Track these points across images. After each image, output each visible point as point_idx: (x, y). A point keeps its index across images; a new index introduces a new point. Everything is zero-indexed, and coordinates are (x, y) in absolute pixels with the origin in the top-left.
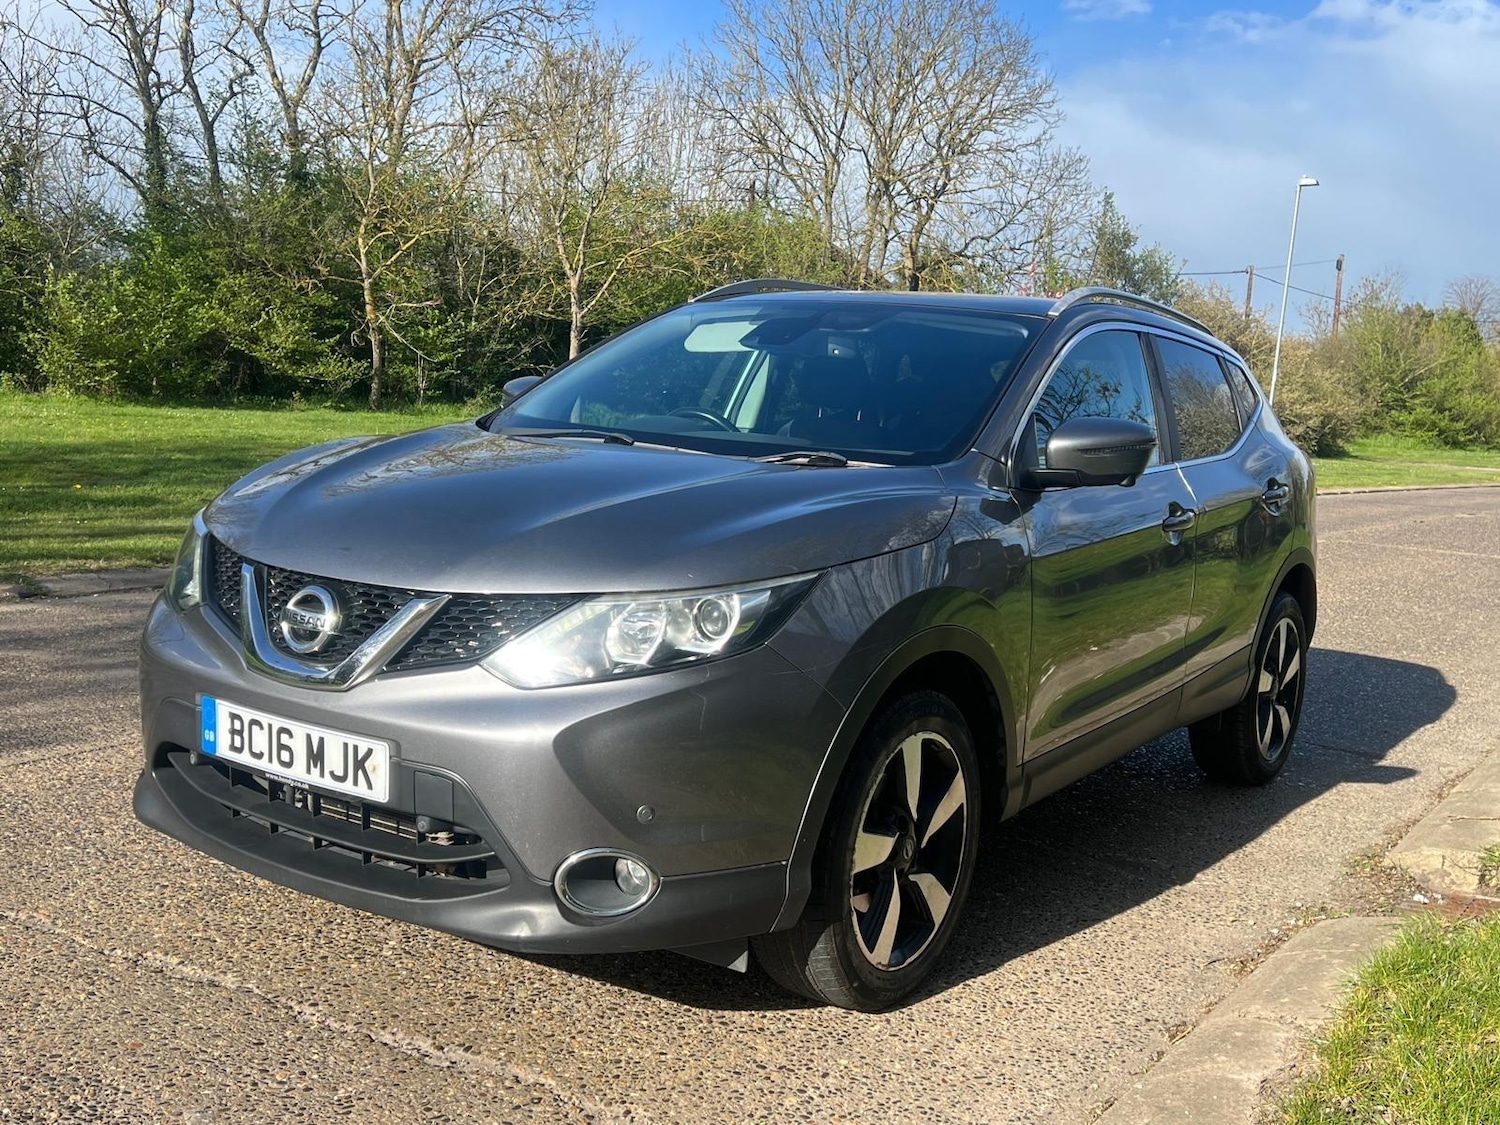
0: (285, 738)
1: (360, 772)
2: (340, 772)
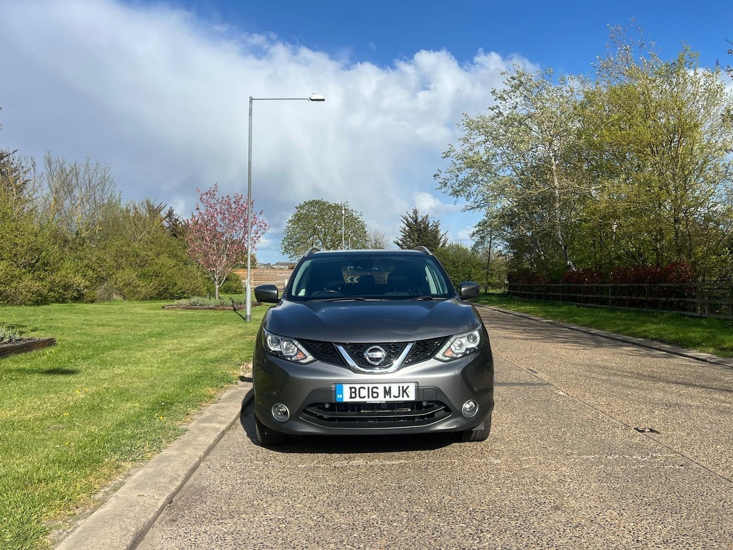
0: (375, 390)
1: (405, 394)
2: (397, 395)
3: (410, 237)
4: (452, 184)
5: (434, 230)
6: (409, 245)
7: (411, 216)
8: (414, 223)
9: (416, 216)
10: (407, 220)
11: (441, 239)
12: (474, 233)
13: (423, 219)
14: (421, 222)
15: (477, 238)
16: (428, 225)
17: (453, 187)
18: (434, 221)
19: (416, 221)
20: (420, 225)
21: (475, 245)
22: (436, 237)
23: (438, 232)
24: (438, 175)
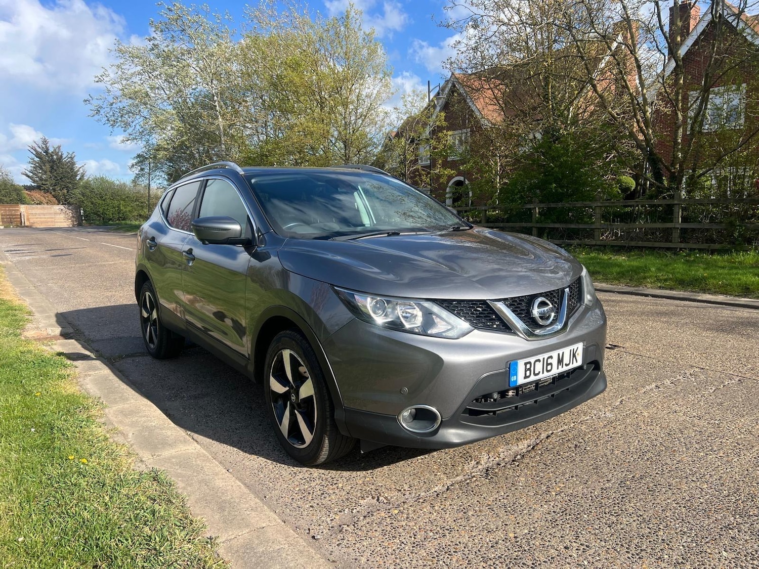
0: (549, 361)
2: (568, 362)
3: (41, 169)
4: (106, 113)
5: (69, 162)
6: (41, 177)
7: (40, 146)
8: (44, 154)
9: (46, 146)
10: (35, 150)
11: (78, 171)
12: (133, 165)
13: (55, 150)
14: (52, 152)
15: (136, 170)
16: (61, 157)
17: (107, 116)
18: (68, 153)
19: (46, 152)
20: (52, 156)
21: (136, 177)
22: (72, 169)
23: (73, 164)
24: (89, 101)
